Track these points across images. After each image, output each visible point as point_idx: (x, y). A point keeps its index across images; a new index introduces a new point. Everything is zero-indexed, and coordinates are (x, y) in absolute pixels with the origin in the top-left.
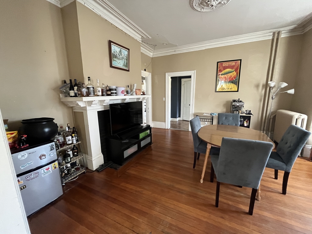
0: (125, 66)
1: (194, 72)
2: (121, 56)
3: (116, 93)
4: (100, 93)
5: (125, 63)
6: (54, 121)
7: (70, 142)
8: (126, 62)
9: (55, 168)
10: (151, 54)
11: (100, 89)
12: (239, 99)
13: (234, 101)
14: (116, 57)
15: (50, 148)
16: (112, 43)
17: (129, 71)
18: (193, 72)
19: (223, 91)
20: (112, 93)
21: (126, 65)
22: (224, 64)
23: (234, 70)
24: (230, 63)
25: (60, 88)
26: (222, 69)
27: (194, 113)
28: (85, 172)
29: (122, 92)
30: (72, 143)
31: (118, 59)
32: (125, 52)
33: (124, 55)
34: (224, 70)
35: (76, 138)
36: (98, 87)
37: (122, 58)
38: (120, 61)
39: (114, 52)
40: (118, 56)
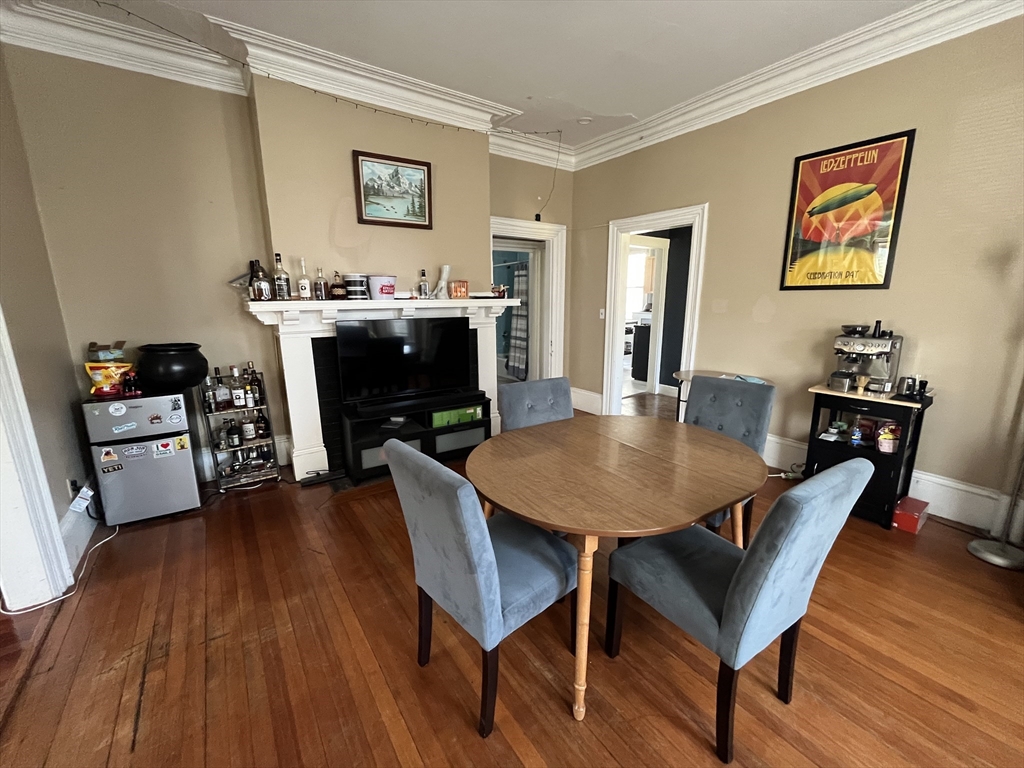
0: (414, 214)
1: (700, 212)
2: (397, 189)
3: (363, 293)
4: (307, 293)
5: (414, 207)
6: (200, 350)
7: (243, 403)
8: (417, 205)
9: (182, 447)
10: (569, 161)
11: (306, 283)
12: (878, 323)
13: (850, 332)
14: (378, 192)
15: (171, 404)
16: (361, 158)
17: (431, 229)
18: (697, 209)
19: (819, 282)
20: (349, 293)
21: (417, 210)
22: (826, 166)
23: (873, 186)
24: (854, 156)
25: (231, 282)
26: (814, 185)
27: (695, 371)
28: (277, 478)
29: (382, 289)
30: (245, 406)
31: (387, 197)
32: (414, 176)
33: (410, 184)
34: (824, 188)
35: (257, 395)
36: (302, 277)
37: (404, 193)
38: (396, 203)
39: (372, 180)
40: (385, 188)
